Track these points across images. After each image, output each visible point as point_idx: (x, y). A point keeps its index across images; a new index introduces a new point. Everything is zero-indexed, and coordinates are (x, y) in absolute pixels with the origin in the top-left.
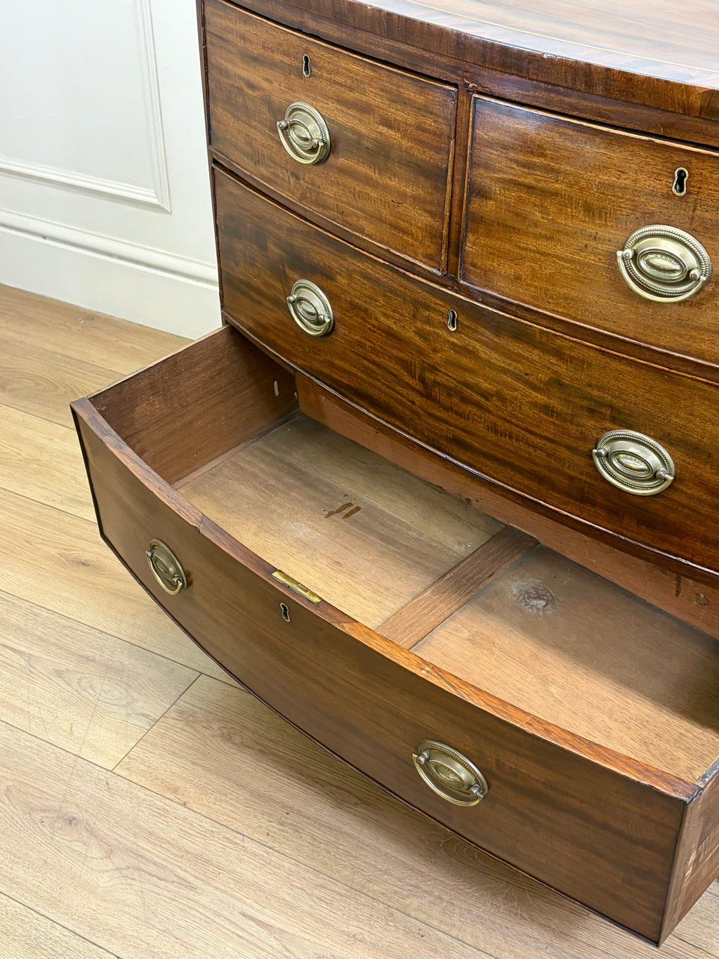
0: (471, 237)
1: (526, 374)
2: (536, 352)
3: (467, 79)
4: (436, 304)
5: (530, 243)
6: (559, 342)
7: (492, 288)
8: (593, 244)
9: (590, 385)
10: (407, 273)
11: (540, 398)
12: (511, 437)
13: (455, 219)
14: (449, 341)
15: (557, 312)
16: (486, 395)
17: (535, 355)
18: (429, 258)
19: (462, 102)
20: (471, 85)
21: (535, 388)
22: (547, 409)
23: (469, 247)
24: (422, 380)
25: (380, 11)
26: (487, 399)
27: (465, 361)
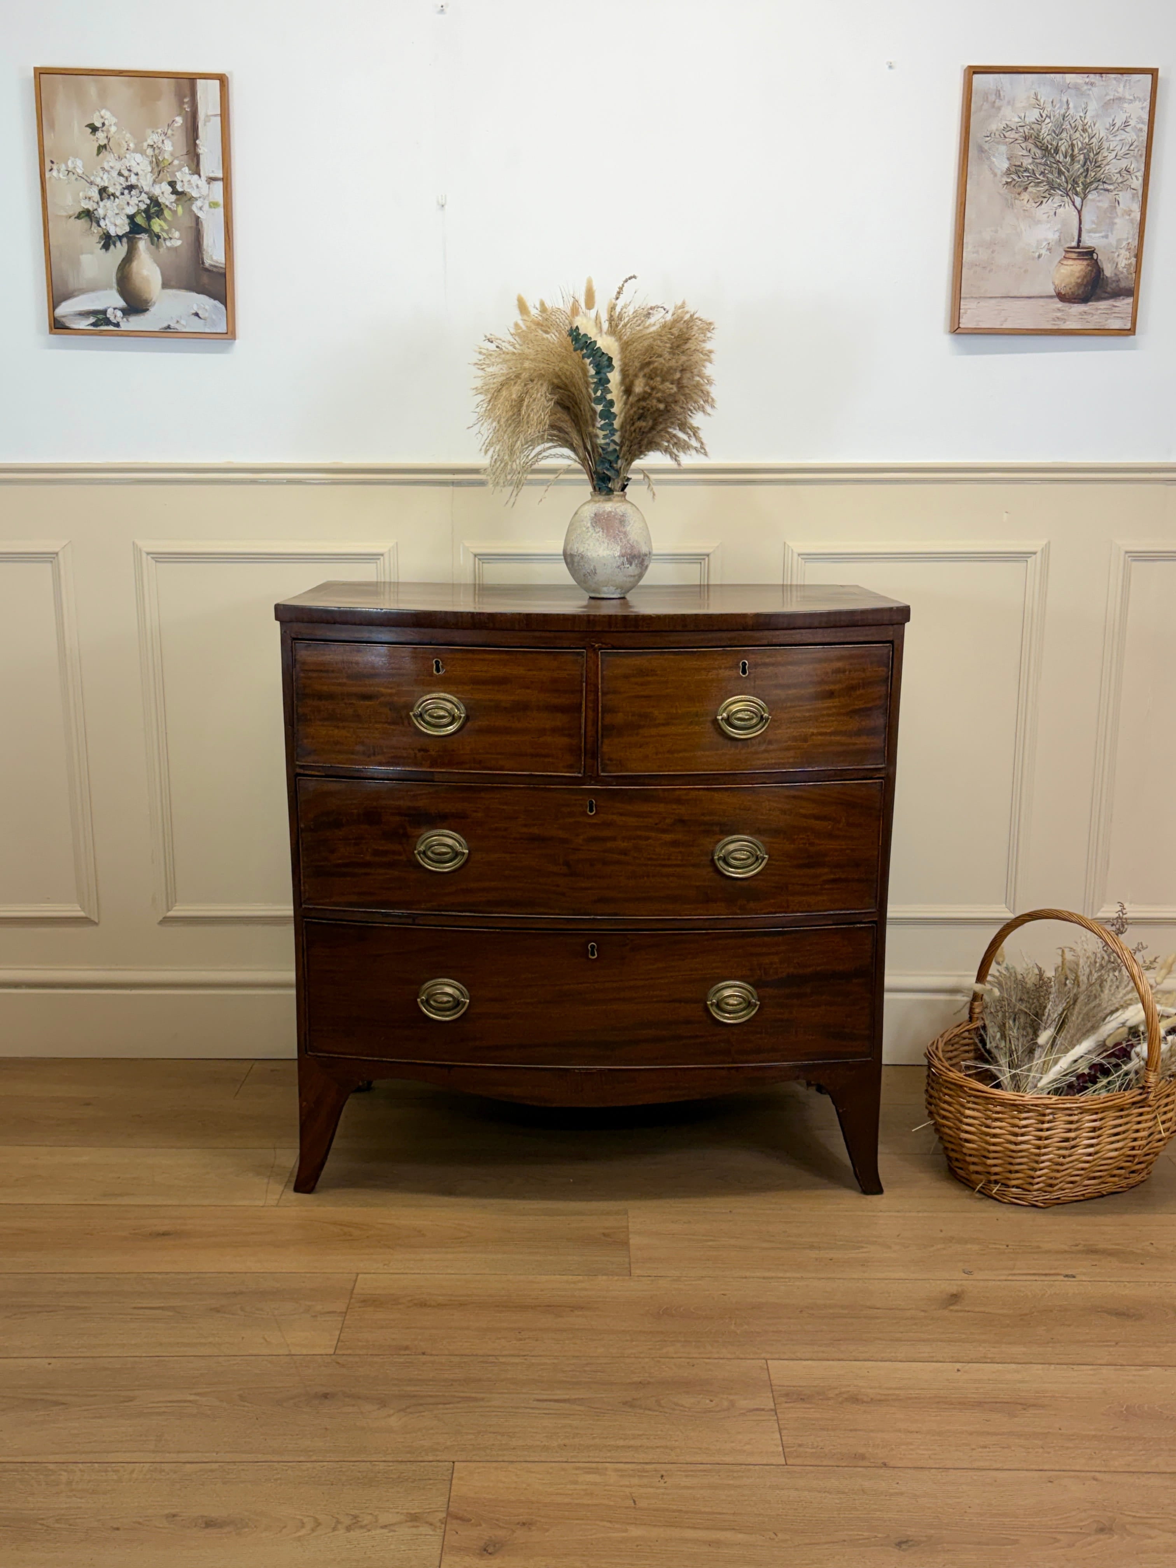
0: (606, 741)
1: (656, 824)
2: (662, 805)
3: (593, 642)
4: (576, 800)
5: (653, 731)
6: (677, 793)
7: (627, 771)
8: (696, 719)
9: (703, 814)
10: (547, 786)
11: (668, 837)
12: (648, 876)
13: (589, 734)
14: (589, 824)
15: (678, 771)
16: (624, 852)
17: (661, 807)
18: (570, 767)
19: (591, 657)
20: (597, 645)
21: (664, 831)
22: (675, 843)
23: (605, 749)
24: (567, 864)
25: (520, 614)
26: (625, 854)
27: (607, 833)
